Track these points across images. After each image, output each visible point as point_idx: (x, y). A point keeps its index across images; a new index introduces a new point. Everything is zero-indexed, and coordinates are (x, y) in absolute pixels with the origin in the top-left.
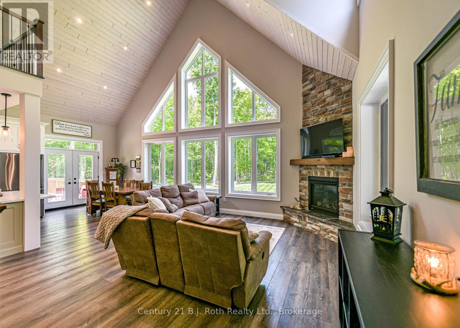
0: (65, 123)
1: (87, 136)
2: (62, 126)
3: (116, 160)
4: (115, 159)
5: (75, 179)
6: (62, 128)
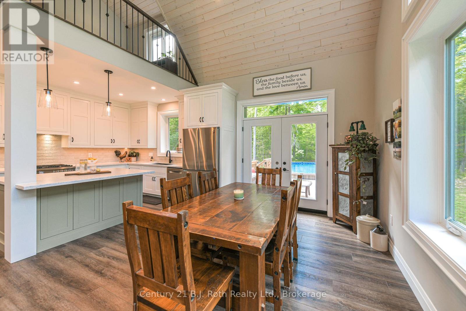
0: (267, 78)
1: (302, 88)
2: (264, 83)
3: (360, 124)
4: (357, 123)
5: (285, 163)
6: (264, 87)
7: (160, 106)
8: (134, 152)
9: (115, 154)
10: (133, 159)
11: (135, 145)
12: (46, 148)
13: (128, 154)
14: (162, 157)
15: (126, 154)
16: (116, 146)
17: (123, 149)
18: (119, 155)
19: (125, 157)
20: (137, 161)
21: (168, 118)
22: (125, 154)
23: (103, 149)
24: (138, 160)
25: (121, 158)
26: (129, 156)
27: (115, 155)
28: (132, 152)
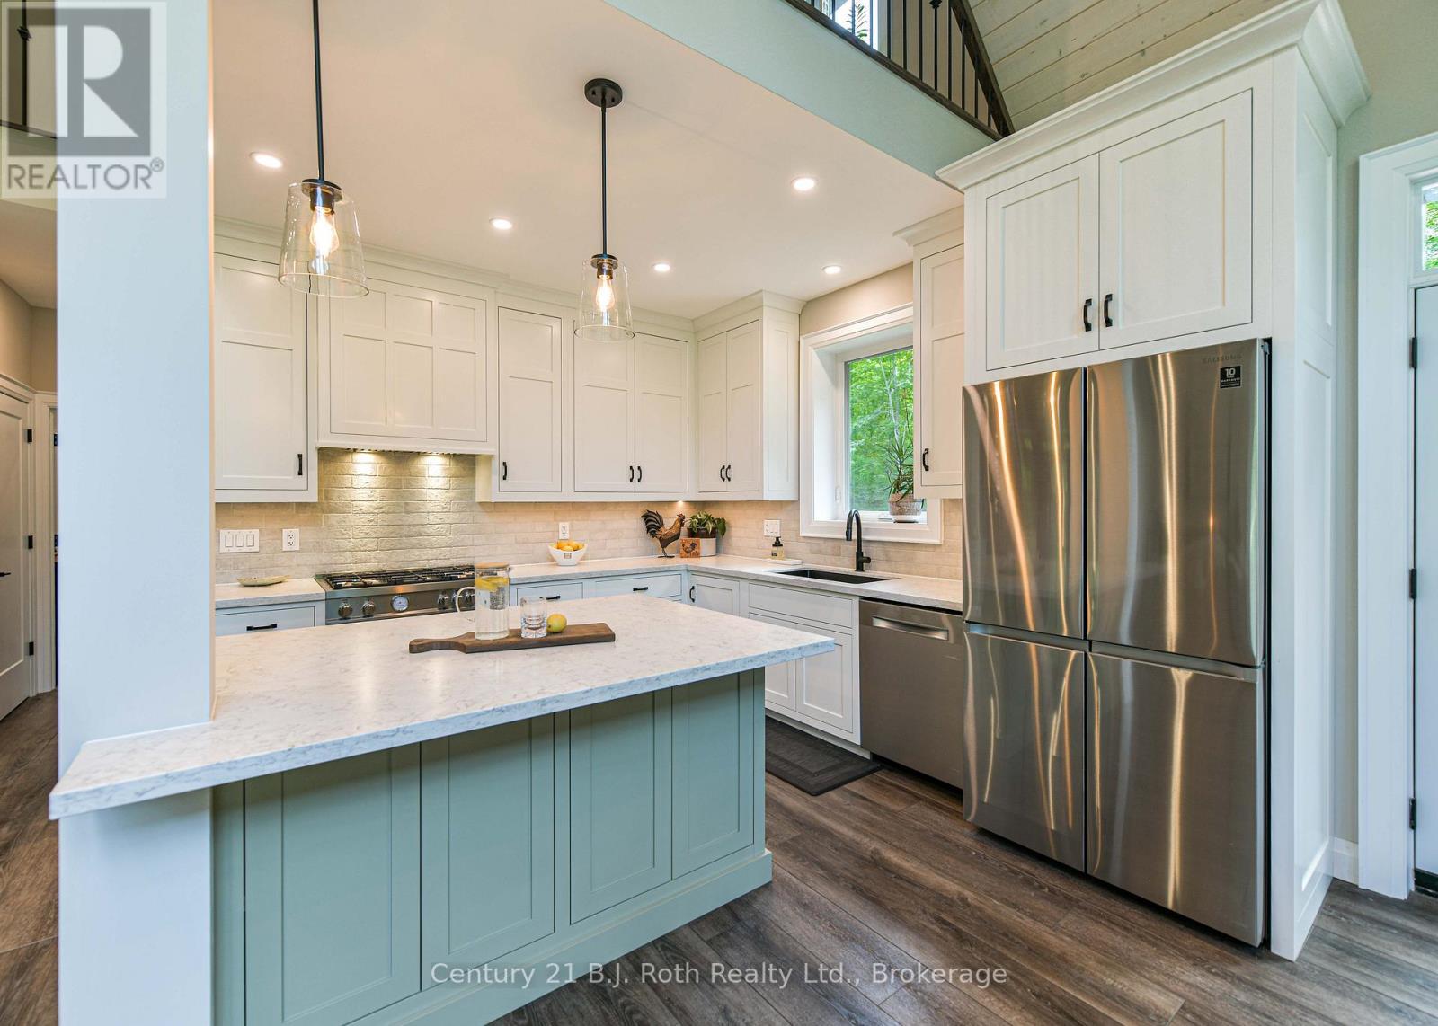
7: (811, 310)
8: (709, 518)
9: (642, 524)
10: (706, 545)
11: (714, 490)
12: (430, 506)
13: (687, 524)
14: (822, 542)
15: (682, 525)
16: (648, 492)
17: (671, 503)
18: (658, 528)
19: (677, 537)
20: (718, 552)
21: (844, 364)
22: (678, 524)
23: (603, 506)
24: (722, 549)
25: (665, 543)
26: (692, 533)
27: (645, 529)
28: (702, 516)
